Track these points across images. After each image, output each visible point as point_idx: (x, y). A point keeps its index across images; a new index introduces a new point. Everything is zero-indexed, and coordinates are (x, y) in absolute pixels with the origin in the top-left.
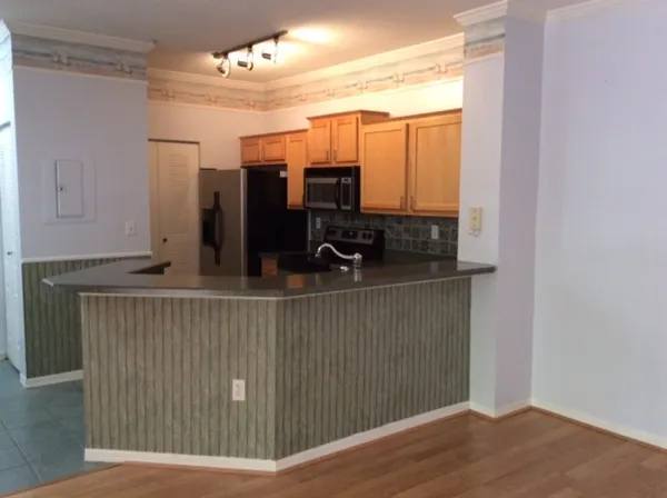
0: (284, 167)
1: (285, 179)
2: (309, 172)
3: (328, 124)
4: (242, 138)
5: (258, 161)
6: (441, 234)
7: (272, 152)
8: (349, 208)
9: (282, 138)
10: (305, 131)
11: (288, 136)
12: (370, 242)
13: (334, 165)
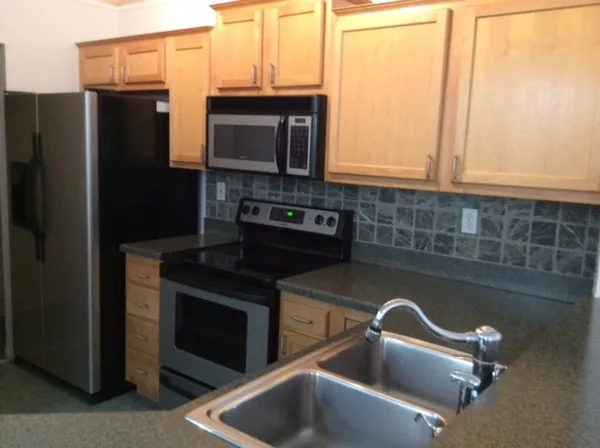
0: (164, 94)
1: (166, 117)
2: (216, 105)
3: (257, 16)
4: (81, 46)
5: (113, 84)
6: (485, 224)
7: (139, 68)
8: (305, 172)
9: (159, 43)
10: (207, 29)
11: (170, 40)
12: (331, 231)
13: (268, 92)
